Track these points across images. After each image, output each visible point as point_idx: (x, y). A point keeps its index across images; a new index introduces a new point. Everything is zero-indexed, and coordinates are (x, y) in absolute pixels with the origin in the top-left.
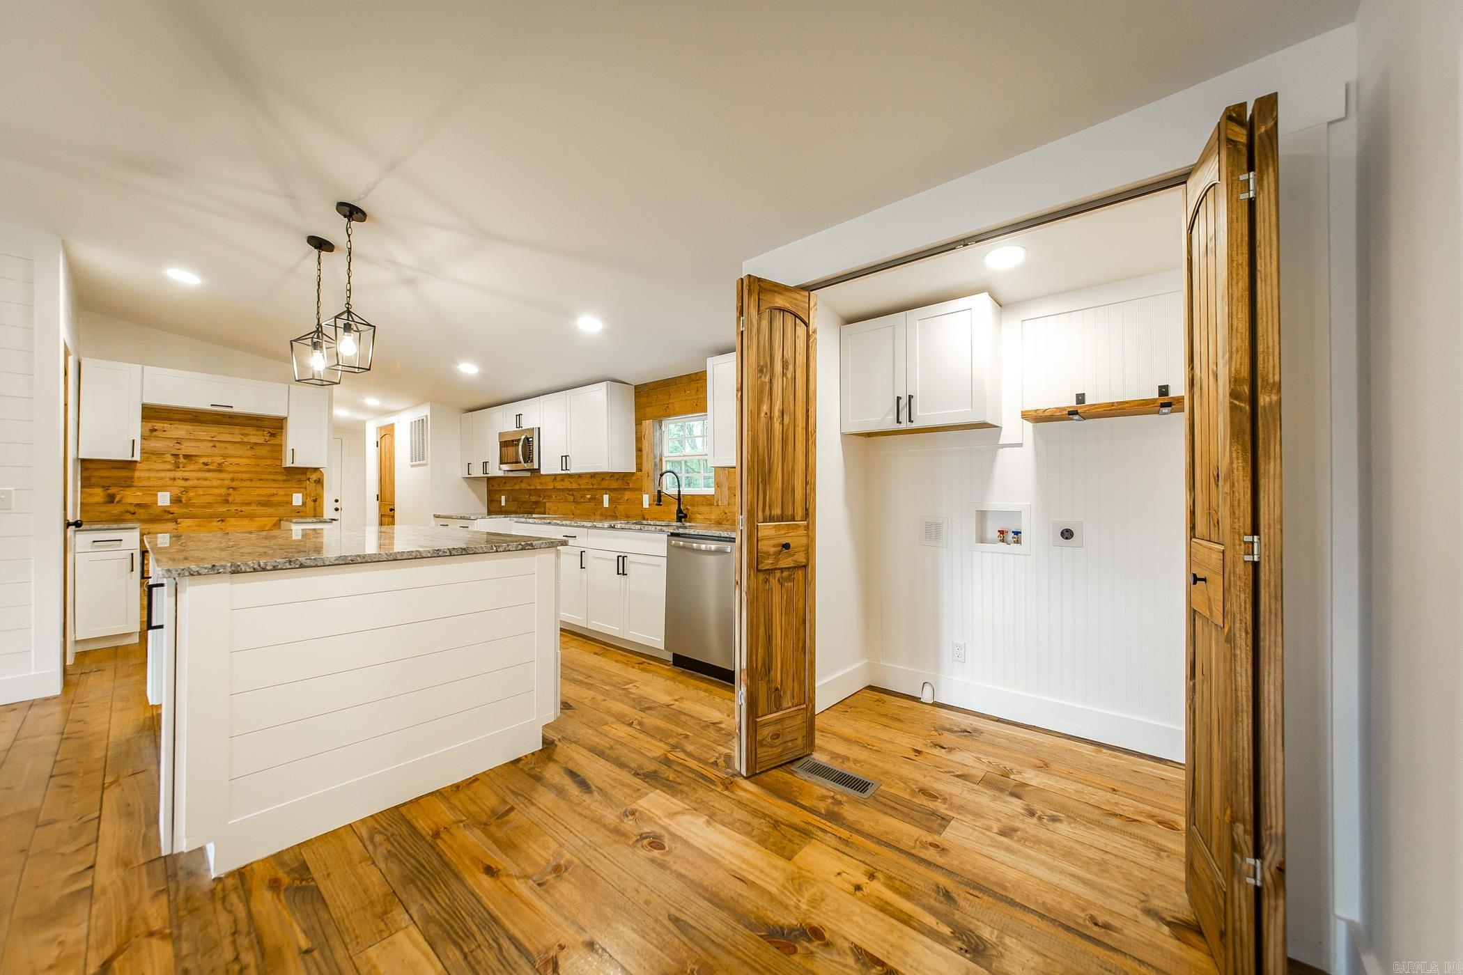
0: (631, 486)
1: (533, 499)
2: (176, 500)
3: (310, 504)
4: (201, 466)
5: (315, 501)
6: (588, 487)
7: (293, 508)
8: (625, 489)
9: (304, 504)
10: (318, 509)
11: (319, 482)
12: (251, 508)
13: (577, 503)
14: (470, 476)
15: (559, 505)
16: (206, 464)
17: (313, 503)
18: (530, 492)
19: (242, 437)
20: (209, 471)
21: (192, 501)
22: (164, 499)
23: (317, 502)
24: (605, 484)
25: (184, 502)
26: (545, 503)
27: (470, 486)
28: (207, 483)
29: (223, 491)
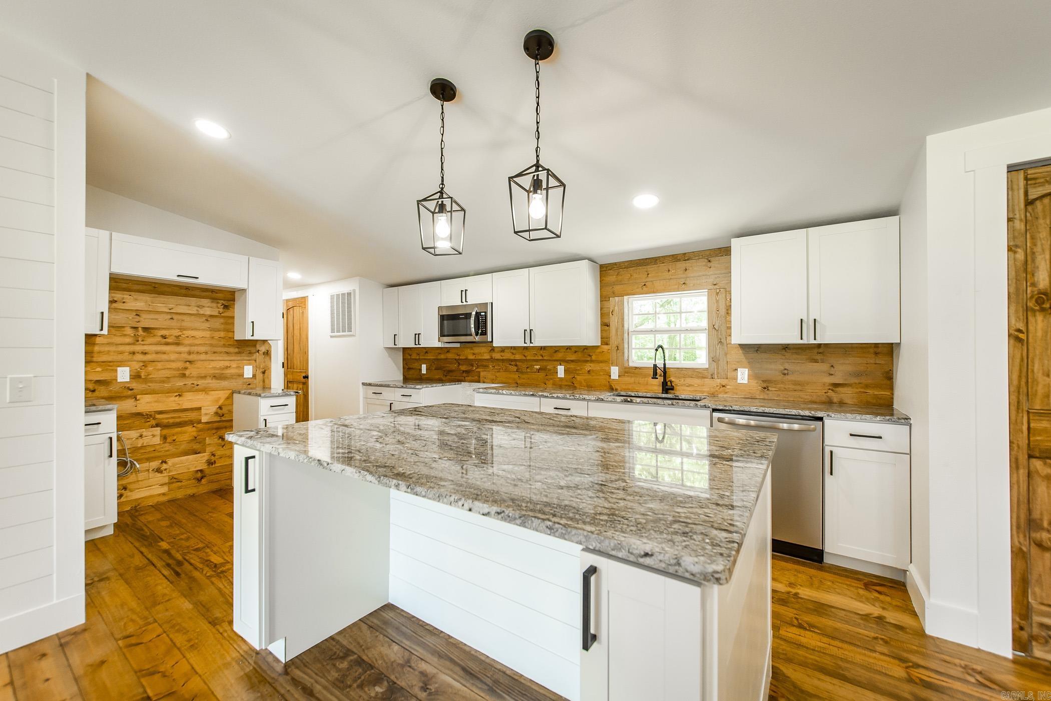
0: (594, 358)
1: (463, 368)
2: (136, 376)
3: (260, 376)
4: (160, 339)
5: (264, 373)
6: (536, 358)
7: (245, 381)
8: (587, 361)
9: (254, 376)
10: (266, 381)
11: (267, 353)
12: (206, 382)
13: (522, 373)
14: (395, 346)
15: (498, 374)
16: (164, 337)
17: (262, 375)
18: (459, 362)
19: (198, 309)
20: (167, 344)
21: (151, 376)
22: (123, 375)
23: (266, 374)
24: (560, 356)
25: (143, 377)
26: (479, 372)
27: (390, 356)
28: (164, 357)
29: (180, 365)
